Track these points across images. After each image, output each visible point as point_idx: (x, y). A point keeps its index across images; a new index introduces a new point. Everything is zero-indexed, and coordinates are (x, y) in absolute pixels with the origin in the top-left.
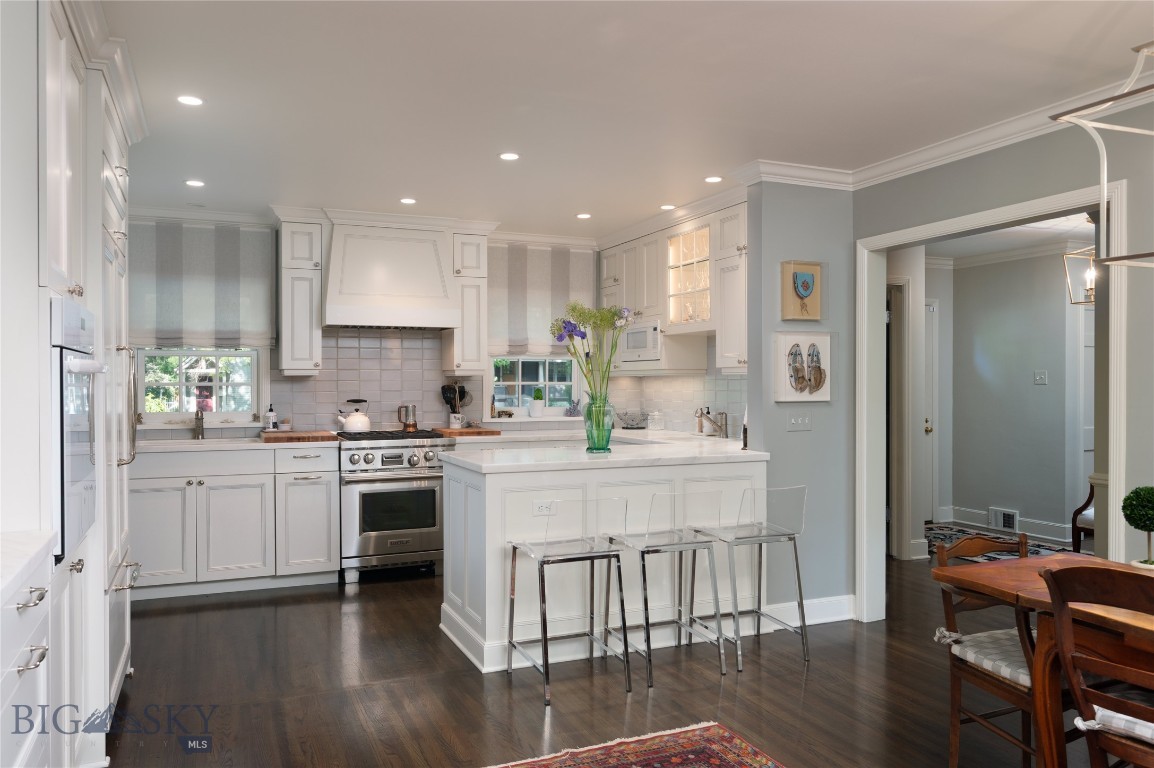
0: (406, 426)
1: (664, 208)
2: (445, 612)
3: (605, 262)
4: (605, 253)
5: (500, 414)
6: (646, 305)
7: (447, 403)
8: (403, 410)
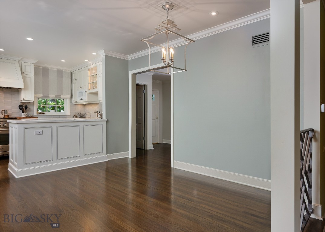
0: (4, 116)
1: (85, 61)
2: (10, 165)
3: (73, 75)
4: (73, 73)
5: (40, 113)
6: (83, 85)
7: (21, 110)
8: (3, 112)
